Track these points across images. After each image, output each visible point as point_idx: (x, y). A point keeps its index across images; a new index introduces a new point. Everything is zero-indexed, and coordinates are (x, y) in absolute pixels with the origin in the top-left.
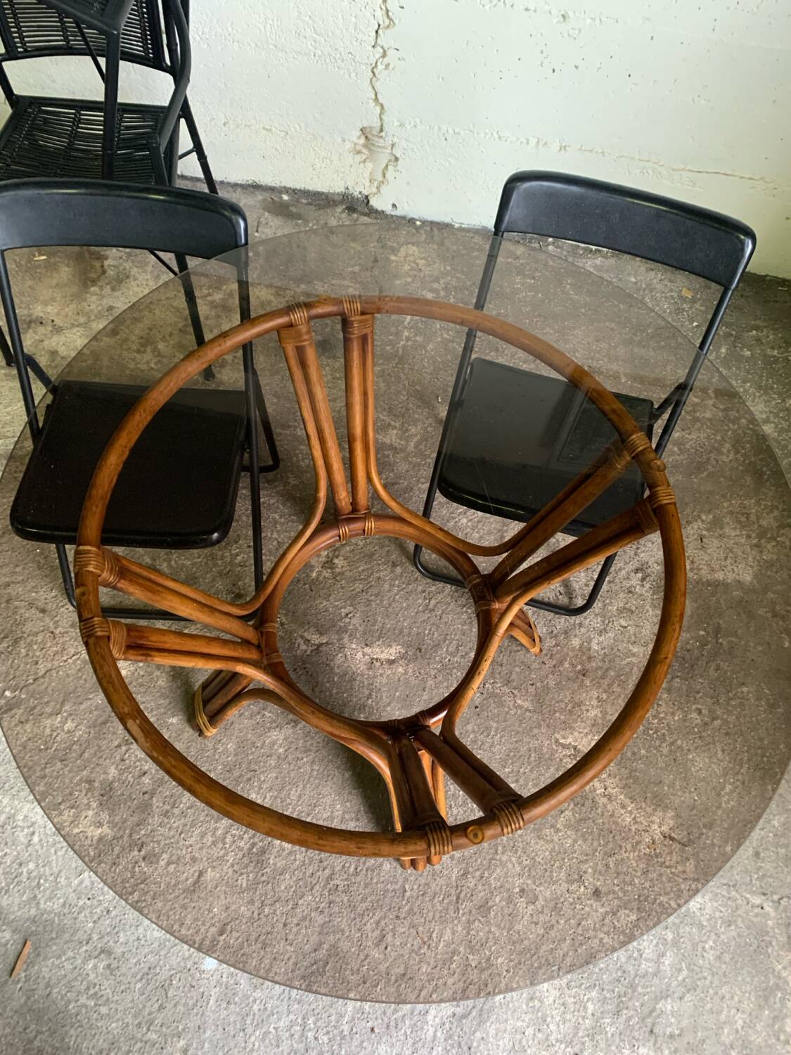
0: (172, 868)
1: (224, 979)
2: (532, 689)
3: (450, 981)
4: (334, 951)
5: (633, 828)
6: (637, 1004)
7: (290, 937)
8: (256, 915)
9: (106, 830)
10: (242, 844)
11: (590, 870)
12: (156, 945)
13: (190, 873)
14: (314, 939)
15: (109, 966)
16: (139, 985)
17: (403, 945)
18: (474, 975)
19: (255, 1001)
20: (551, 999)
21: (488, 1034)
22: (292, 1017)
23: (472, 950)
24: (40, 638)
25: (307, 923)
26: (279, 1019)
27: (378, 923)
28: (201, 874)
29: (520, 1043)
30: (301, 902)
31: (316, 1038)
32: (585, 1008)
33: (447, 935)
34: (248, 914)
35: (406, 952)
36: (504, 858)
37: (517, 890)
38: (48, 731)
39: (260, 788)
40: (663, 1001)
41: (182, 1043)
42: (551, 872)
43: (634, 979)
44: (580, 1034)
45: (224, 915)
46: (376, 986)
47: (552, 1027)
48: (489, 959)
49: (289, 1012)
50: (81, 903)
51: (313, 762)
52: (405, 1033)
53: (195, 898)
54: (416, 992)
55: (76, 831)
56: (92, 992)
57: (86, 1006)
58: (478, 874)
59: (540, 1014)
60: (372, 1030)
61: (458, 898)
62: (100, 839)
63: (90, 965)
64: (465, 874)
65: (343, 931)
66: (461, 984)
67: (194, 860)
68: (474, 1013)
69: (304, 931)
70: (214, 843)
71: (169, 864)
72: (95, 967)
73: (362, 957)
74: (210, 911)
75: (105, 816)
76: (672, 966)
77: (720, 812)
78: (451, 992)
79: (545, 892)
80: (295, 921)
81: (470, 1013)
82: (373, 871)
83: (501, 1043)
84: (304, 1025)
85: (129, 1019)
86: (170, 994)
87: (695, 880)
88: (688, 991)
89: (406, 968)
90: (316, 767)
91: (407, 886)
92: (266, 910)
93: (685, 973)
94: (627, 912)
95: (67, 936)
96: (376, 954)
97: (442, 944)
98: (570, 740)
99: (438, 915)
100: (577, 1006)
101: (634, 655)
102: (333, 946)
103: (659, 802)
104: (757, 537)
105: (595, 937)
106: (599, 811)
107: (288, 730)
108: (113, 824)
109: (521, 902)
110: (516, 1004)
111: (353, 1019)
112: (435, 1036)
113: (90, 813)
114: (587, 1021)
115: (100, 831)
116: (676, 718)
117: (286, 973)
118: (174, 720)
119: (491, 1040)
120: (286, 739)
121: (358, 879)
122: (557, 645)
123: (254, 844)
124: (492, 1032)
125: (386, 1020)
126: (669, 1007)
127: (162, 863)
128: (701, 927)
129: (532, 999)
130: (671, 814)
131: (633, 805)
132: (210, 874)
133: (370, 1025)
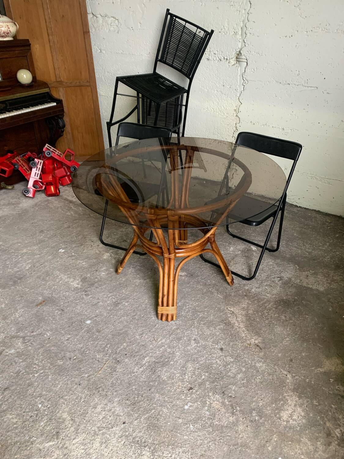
0: (91, 299)
1: (90, 327)
2: (225, 294)
3: (158, 352)
4: (126, 333)
5: (244, 338)
6: (222, 383)
7: (114, 325)
8: (108, 316)
9: (79, 286)
10: (114, 300)
11: (222, 343)
12: (76, 313)
13: (95, 301)
14: (121, 327)
15: (61, 313)
16: (66, 320)
17: (147, 338)
18: (166, 354)
19: (95, 335)
20: (190, 370)
21: (163, 369)
22: (104, 342)
23: (169, 347)
24: (88, 246)
25: (121, 323)
26: (100, 341)
27: (143, 330)
28: (98, 302)
29: (173, 376)
30: (122, 318)
31: (108, 350)
32: (201, 377)
33: (163, 341)
34: (105, 315)
35: (147, 340)
36: (193, 329)
37: (193, 339)
38: (78, 263)
39: (126, 290)
40: (232, 386)
41: (69, 336)
42: (208, 338)
43: (224, 376)
44: (196, 383)
45: (99, 313)
46: (133, 345)
47: (186, 377)
48: (174, 352)
49: (103, 341)
50: (63, 298)
51: (145, 289)
52: (136, 360)
53: (93, 307)
54: (145, 351)
55: (72, 284)
56: (53, 317)
57: (50, 319)
58: (182, 330)
59: (184, 372)
60: (126, 354)
61: (172, 333)
62: (77, 287)
63: (57, 311)
64: (177, 329)
65: (131, 329)
66: (161, 355)
67: (98, 299)
68: (161, 363)
69: (119, 325)
70: (106, 297)
71: (91, 298)
72: (58, 312)
73: (133, 336)
74: (95, 311)
75: (81, 283)
76: (241, 378)
77: (281, 344)
78: (156, 355)
79: (202, 342)
80: (118, 321)
81: (160, 363)
82: (148, 318)
83: (166, 374)
84: (106, 346)
85: (59, 326)
86: (73, 325)
87: (261, 358)
88: (243, 387)
89: (145, 344)
90: (145, 291)
91: (157, 325)
92: (111, 316)
93: (245, 381)
94: (230, 358)
95: (55, 303)
96: (138, 337)
97: (160, 342)
98: (232, 309)
99: (163, 335)
100: (199, 375)
101: (267, 296)
102: (126, 331)
103: (258, 334)
104: (331, 281)
105: (215, 360)
106: (234, 329)
107: (142, 281)
108: (82, 285)
109: (193, 342)
110: (177, 366)
111: (122, 350)
112: (145, 364)
113: (77, 281)
114: (200, 380)
115: (77, 286)
116: (275, 315)
117: (108, 332)
118: (112, 270)
119: (163, 372)
120: (140, 282)
121: (143, 318)
122: (239, 286)
123: (117, 301)
124: (165, 370)
125: (132, 354)
126: (234, 388)
127: (89, 297)
128: (258, 371)
129: (183, 367)
130: (260, 338)
131: (247, 332)
132: (101, 303)
133: (126, 353)
